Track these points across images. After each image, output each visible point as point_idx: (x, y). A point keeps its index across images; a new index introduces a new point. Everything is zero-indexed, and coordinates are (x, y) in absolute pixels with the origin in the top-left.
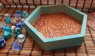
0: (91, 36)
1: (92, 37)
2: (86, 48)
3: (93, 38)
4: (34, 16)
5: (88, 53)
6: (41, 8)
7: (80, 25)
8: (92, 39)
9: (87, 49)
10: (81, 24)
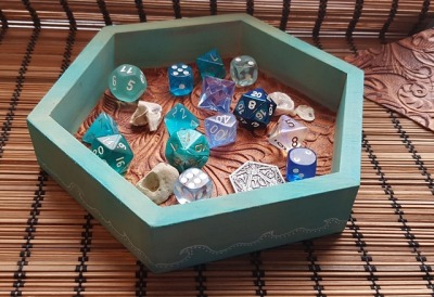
0: (419, 162)
1: (425, 169)
2: (406, 221)
3: (429, 175)
4: (79, 84)
5: (418, 246)
6: (117, 36)
7: (328, 125)
8: (426, 177)
9: (409, 228)
10: (334, 121)
